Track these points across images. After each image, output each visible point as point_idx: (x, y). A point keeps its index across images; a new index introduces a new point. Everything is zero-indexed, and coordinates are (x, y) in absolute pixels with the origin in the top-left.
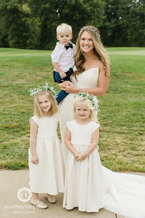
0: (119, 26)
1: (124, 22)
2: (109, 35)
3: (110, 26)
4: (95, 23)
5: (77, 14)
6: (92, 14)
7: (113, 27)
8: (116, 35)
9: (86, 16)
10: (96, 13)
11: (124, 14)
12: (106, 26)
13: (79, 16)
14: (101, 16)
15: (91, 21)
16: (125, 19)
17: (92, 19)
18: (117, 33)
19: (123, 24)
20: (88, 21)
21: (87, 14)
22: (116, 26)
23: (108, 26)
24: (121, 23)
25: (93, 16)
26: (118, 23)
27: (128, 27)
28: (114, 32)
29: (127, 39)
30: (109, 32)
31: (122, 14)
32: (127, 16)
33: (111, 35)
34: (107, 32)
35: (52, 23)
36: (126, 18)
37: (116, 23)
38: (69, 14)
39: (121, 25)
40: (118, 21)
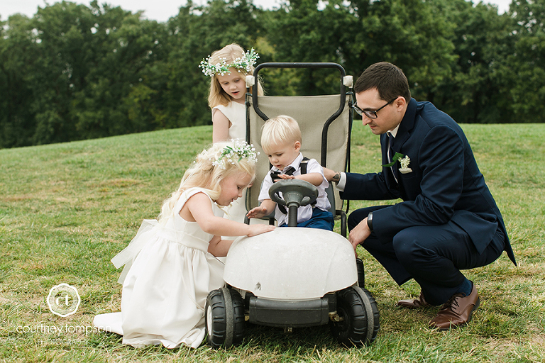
0: (488, 81)
1: (501, 71)
2: (465, 103)
3: (466, 82)
4: (433, 71)
5: (387, 51)
6: (423, 50)
7: (475, 85)
8: (483, 102)
9: (409, 56)
10: (434, 50)
11: (499, 52)
12: (458, 83)
13: (392, 57)
14: (447, 56)
15: (422, 68)
16: (504, 64)
17: (423, 63)
18: (484, 99)
19: (499, 75)
20: (414, 68)
21: (410, 51)
22: (481, 82)
23: (462, 82)
24: (495, 73)
25: (427, 55)
26: (487, 73)
27: (512, 84)
28: (477, 96)
29: (512, 111)
30: (464, 97)
31: (495, 54)
32: (509, 57)
33: (469, 104)
34: (461, 96)
35: (326, 75)
36: (507, 61)
37: (482, 74)
38: (366, 51)
39: (495, 78)
40: (486, 71)
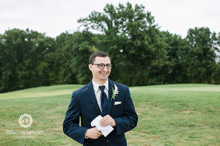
0: (179, 64)
1: (183, 61)
2: (170, 72)
3: (170, 65)
4: (160, 62)
5: (143, 54)
6: (157, 54)
7: (174, 66)
8: (177, 72)
9: (151, 56)
10: (160, 54)
11: (183, 54)
12: (167, 65)
13: (145, 56)
14: (165, 56)
15: (156, 61)
16: (185, 58)
17: (156, 59)
18: (177, 71)
19: (183, 62)
20: (153, 61)
21: (152, 54)
22: (176, 65)
23: (169, 64)
24: (181, 62)
25: (158, 56)
26: (178, 62)
27: (187, 66)
28: (174, 70)
29: (187, 76)
30: (170, 70)
31: (181, 54)
32: (186, 56)
33: (171, 73)
34: (168, 70)
35: (119, 62)
36: (186, 57)
37: (176, 62)
38: (135, 54)
39: (181, 64)
40: (177, 60)
